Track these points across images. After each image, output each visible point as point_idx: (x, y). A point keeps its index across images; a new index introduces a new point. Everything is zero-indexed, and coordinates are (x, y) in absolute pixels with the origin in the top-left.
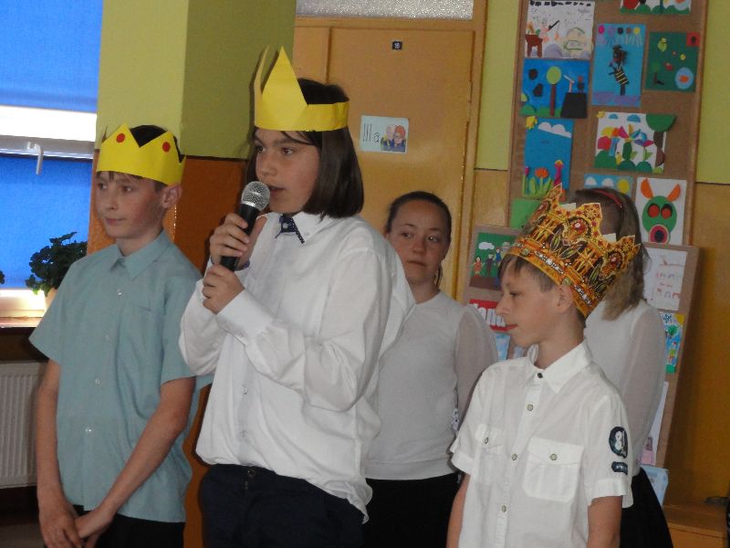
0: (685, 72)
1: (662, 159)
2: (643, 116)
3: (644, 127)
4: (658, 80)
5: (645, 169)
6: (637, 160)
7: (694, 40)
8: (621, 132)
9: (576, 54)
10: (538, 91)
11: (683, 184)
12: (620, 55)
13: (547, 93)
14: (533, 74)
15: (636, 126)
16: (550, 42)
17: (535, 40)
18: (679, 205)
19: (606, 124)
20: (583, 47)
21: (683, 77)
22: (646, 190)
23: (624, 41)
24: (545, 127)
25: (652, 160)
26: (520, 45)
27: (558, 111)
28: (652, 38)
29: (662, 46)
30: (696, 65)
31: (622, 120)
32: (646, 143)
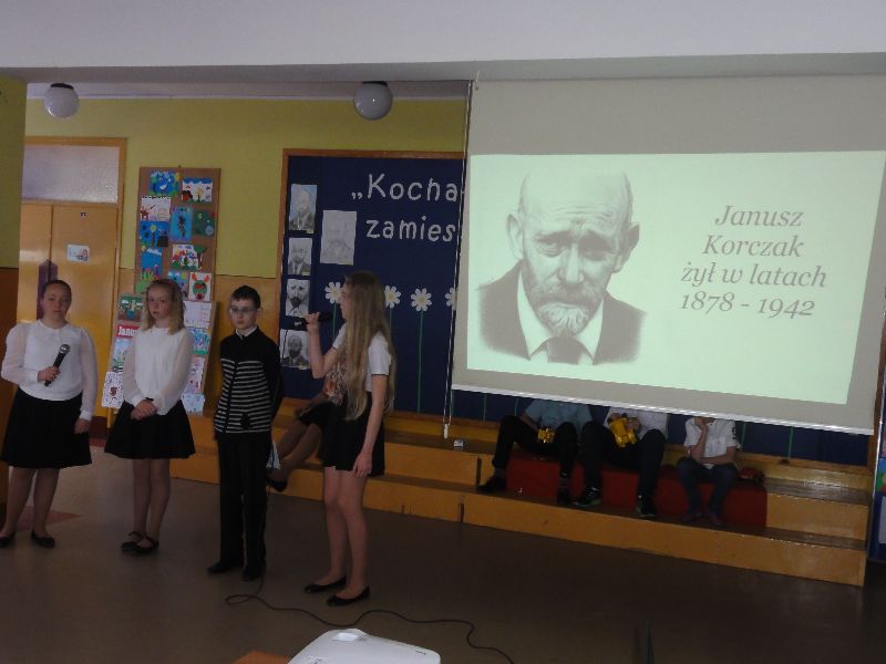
0: (209, 228)
1: (200, 264)
2: (192, 247)
3: (192, 250)
4: (198, 231)
5: (193, 269)
6: (190, 265)
7: (213, 214)
8: (183, 253)
9: (163, 220)
10: (147, 235)
11: (210, 275)
13: (150, 238)
14: (144, 228)
15: (189, 251)
16: (152, 214)
17: (145, 213)
18: (208, 284)
19: (176, 250)
20: (166, 216)
21: (209, 231)
22: (194, 277)
23: (184, 214)
24: (150, 250)
25: (197, 265)
26: (138, 216)
27: (156, 244)
28: (196, 213)
29: (200, 216)
30: (215, 225)
31: (184, 248)
32: (193, 258)
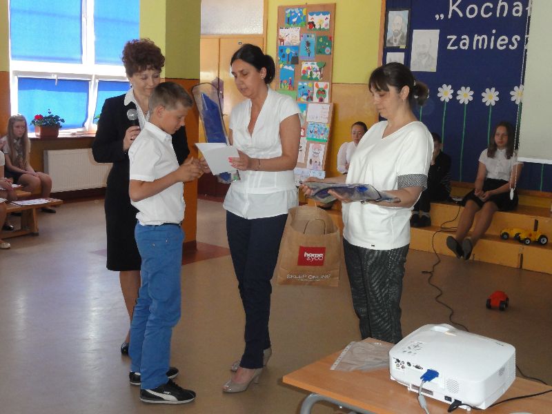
0: (328, 48)
1: (321, 76)
2: (315, 63)
3: (316, 66)
4: (320, 51)
5: (316, 79)
6: (314, 77)
7: (331, 38)
8: (309, 68)
9: (295, 44)
10: (283, 56)
11: (328, 84)
12: (308, 44)
13: (286, 57)
14: (282, 51)
15: (314, 66)
16: (287, 40)
17: (282, 40)
18: (327, 91)
19: (305, 66)
20: (297, 41)
21: (327, 50)
22: (317, 86)
23: (308, 39)
24: (286, 67)
25: (319, 77)
26: (277, 41)
27: (290, 62)
28: (318, 38)
29: (321, 40)
30: (331, 46)
31: (309, 64)
32: (317, 71)
